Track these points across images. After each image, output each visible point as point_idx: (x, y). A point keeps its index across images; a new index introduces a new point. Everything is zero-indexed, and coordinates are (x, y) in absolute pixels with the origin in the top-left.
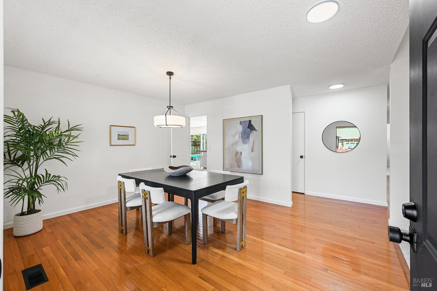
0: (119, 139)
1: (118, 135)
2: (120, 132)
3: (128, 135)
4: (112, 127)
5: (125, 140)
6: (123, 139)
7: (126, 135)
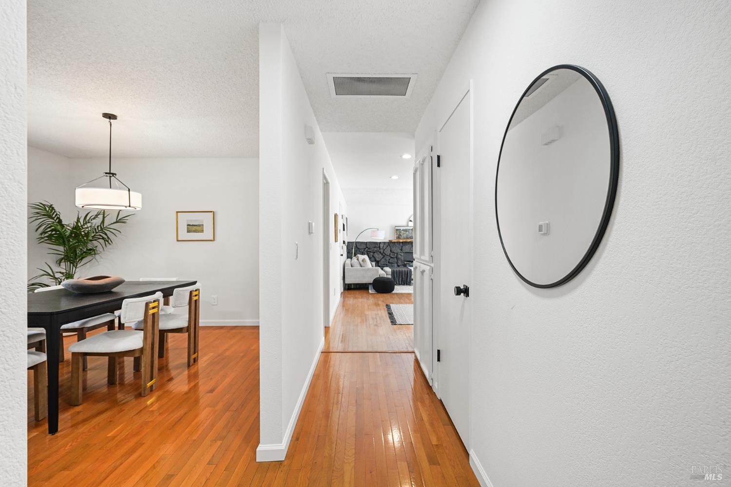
0: (188, 231)
1: (188, 225)
2: (191, 221)
3: (203, 225)
4: (179, 213)
5: (198, 232)
6: (195, 231)
7: (199, 226)
